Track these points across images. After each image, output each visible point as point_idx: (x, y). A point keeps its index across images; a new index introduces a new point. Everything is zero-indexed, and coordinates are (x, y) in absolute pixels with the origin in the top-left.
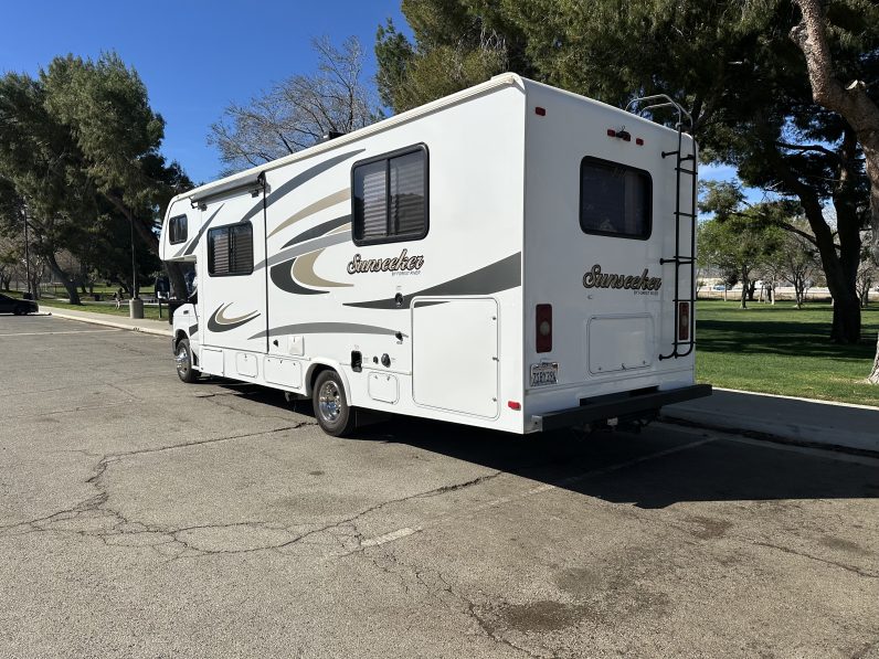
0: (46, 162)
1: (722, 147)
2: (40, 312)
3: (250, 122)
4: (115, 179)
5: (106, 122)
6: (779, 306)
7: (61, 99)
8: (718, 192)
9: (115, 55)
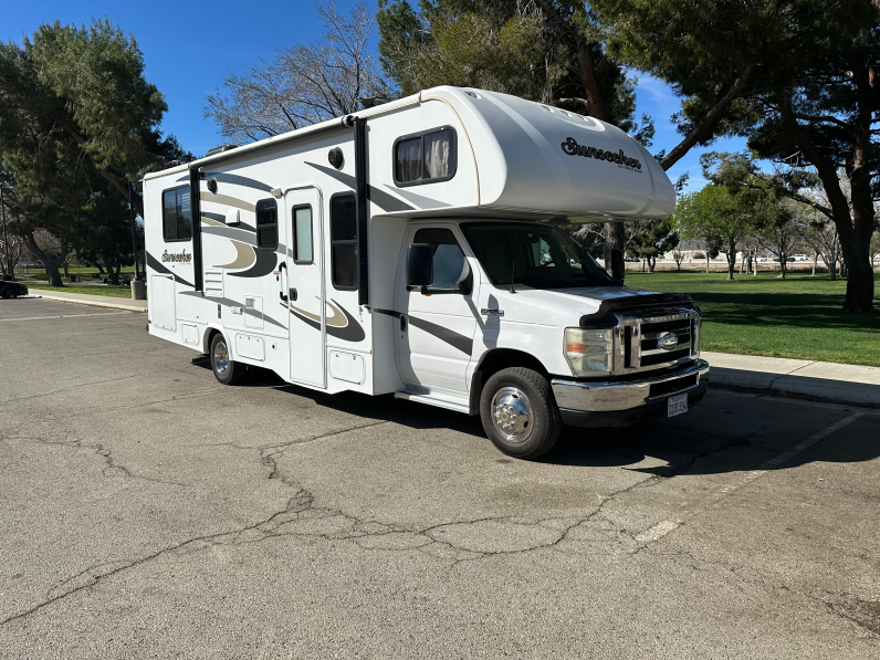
0: (34, 137)
1: (736, 119)
2: (30, 295)
3: (252, 93)
4: (115, 155)
5: (105, 93)
6: (761, 276)
7: (55, 69)
8: (731, 164)
9: (107, 22)
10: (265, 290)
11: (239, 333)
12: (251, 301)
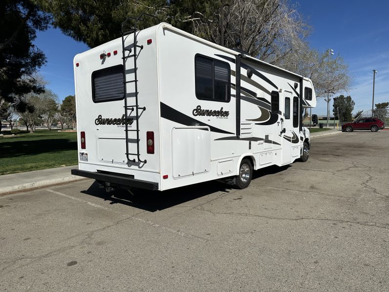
10: (273, 130)
11: (262, 153)
12: (267, 136)
